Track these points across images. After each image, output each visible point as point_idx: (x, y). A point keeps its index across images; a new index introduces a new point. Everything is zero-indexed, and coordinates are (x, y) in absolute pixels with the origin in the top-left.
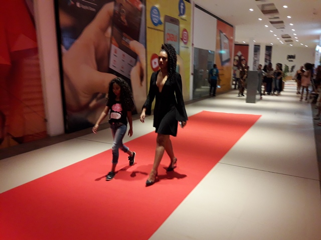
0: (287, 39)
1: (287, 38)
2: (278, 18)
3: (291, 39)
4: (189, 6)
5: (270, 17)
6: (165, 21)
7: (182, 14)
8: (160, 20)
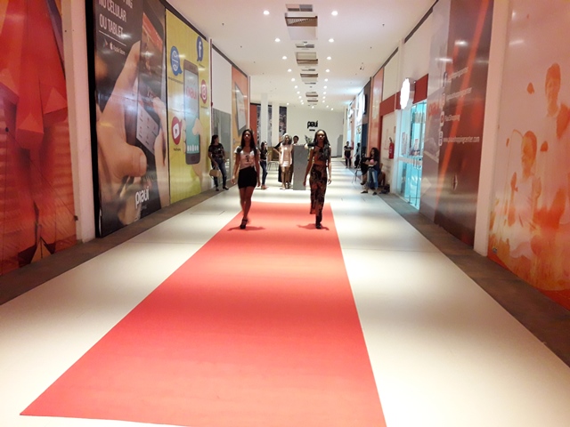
0: (311, 98)
1: (313, 97)
2: (314, 70)
3: (317, 99)
4: (207, 45)
5: (305, 68)
6: (185, 69)
7: (200, 59)
8: (179, 68)
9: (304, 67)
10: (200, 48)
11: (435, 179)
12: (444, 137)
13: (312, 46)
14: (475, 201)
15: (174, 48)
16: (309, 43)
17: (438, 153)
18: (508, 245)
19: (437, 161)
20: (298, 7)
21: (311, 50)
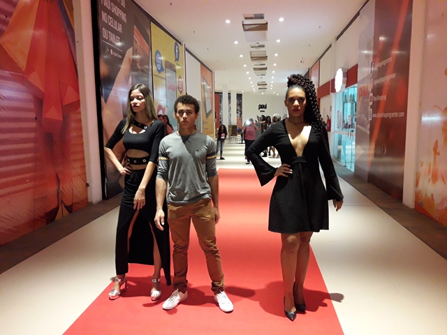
0: (261, 87)
2: (264, 64)
3: (266, 87)
4: (182, 49)
5: (257, 64)
6: (166, 67)
7: (177, 59)
8: (162, 67)
9: (256, 62)
10: (177, 51)
11: (367, 146)
12: (373, 113)
13: (263, 46)
14: (402, 164)
15: (158, 52)
16: (261, 43)
17: (369, 126)
18: (433, 199)
19: (368, 132)
20: (253, 16)
21: (262, 49)
